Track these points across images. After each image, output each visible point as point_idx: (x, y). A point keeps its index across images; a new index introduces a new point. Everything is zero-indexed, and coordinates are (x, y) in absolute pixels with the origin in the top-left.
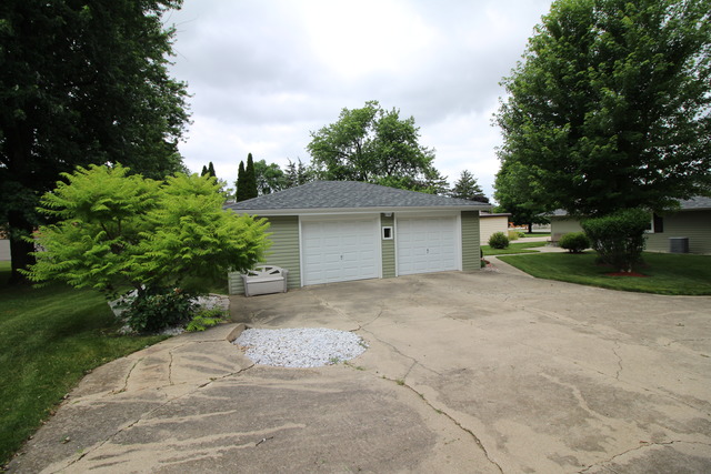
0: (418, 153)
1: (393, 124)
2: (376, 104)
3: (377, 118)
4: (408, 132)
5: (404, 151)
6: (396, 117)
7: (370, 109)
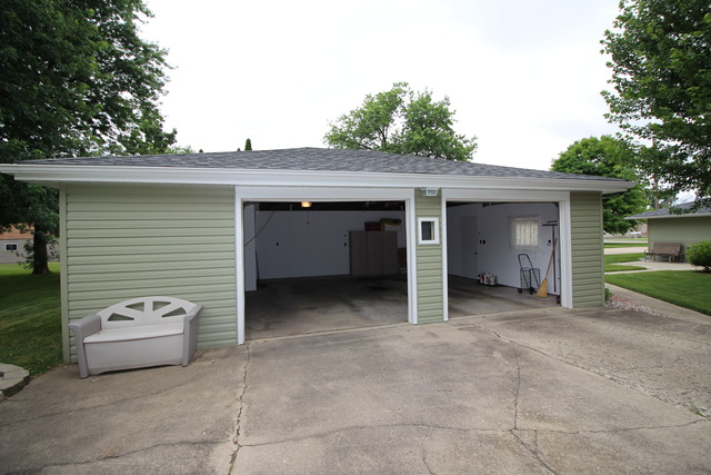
0: (455, 142)
1: (425, 107)
2: (405, 85)
3: (407, 101)
4: (441, 117)
5: (437, 140)
6: (428, 98)
7: (400, 92)
